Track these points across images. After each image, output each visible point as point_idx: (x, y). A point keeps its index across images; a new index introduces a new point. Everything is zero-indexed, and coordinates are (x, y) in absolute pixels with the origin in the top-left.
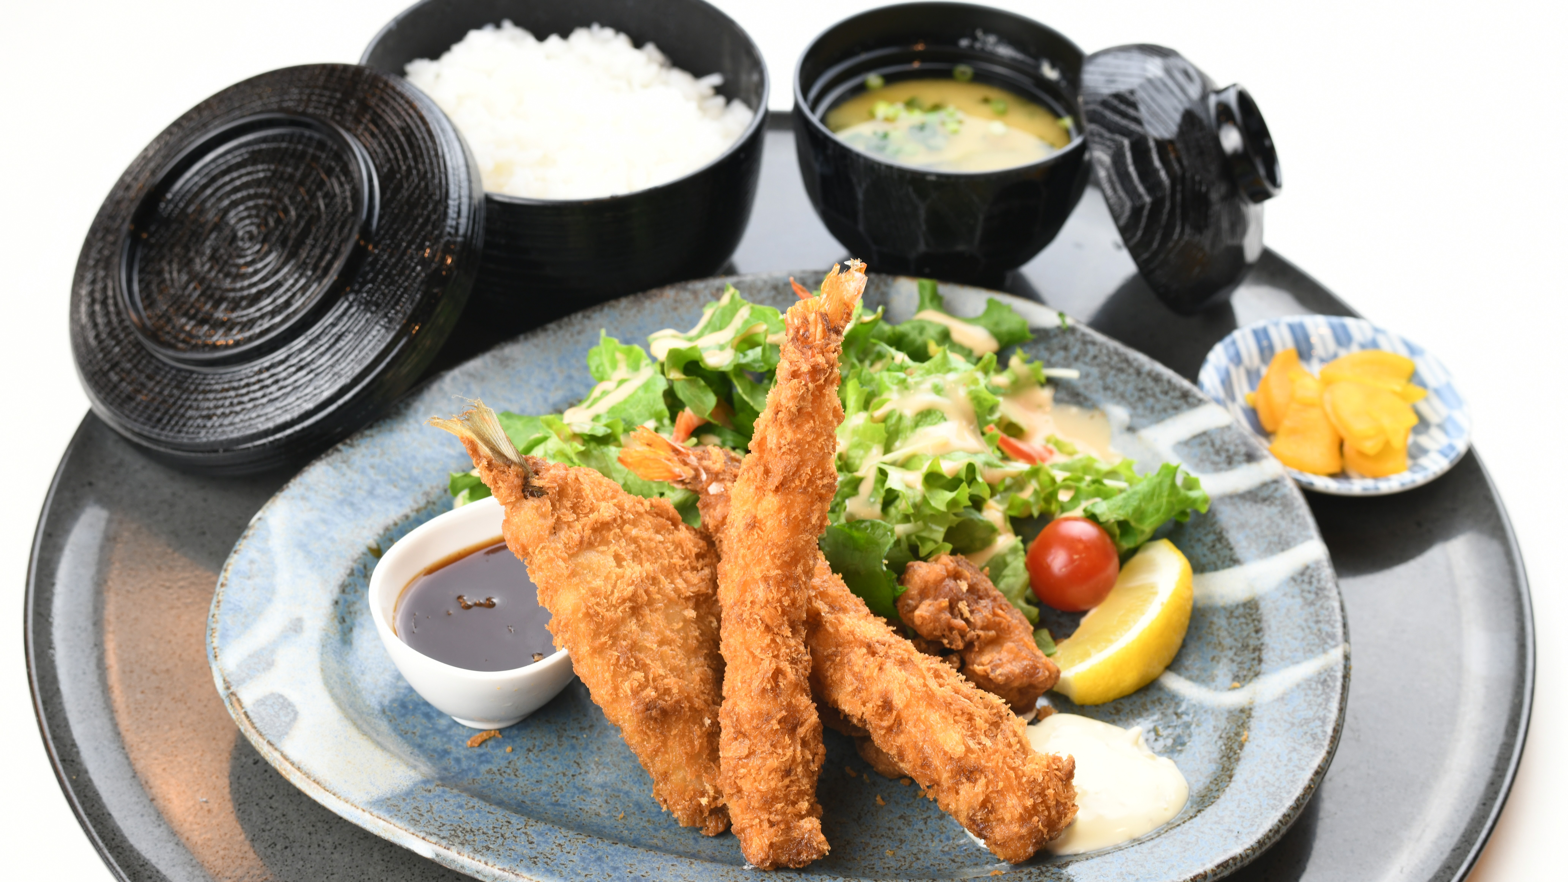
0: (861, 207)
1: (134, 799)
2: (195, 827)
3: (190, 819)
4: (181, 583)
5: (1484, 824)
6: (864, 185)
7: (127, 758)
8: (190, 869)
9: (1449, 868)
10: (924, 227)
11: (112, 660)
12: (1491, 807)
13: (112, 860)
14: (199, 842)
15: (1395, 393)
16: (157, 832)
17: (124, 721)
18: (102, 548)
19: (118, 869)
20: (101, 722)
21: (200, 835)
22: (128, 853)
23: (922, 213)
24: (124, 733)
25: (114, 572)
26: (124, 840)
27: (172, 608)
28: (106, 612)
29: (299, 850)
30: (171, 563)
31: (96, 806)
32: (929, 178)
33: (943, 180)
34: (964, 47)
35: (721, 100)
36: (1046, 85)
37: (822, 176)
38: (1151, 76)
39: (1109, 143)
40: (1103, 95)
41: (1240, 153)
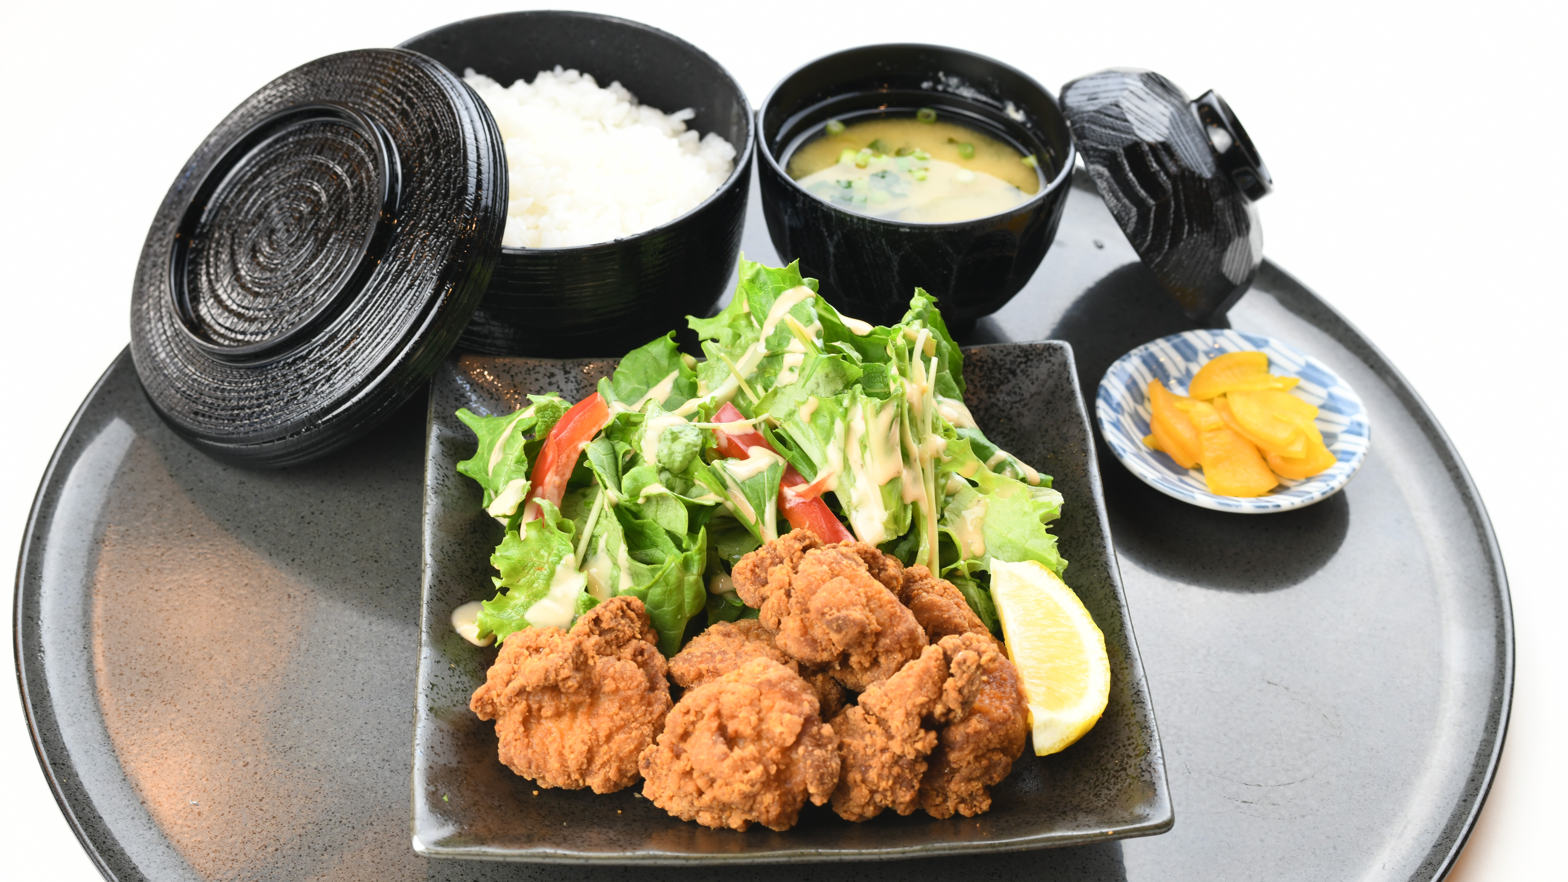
1: (125, 802)
2: (185, 829)
3: (181, 821)
4: (170, 586)
5: (1465, 820)
6: (835, 238)
7: (118, 761)
8: (181, 872)
9: (1430, 865)
10: (897, 279)
11: (100, 662)
12: (1473, 803)
13: (103, 863)
14: (190, 845)
16: (148, 835)
17: (114, 724)
19: (110, 872)
20: (91, 725)
21: (190, 838)
22: (119, 856)
24: (113, 736)
25: (102, 574)
26: (115, 843)
28: (95, 615)
30: (159, 566)
31: (87, 809)
32: (902, 230)
33: (917, 231)
34: (927, 90)
35: (694, 134)
36: (1010, 124)
37: (792, 229)
38: (1132, 88)
39: (1105, 154)
40: (1089, 112)
41: (1233, 150)
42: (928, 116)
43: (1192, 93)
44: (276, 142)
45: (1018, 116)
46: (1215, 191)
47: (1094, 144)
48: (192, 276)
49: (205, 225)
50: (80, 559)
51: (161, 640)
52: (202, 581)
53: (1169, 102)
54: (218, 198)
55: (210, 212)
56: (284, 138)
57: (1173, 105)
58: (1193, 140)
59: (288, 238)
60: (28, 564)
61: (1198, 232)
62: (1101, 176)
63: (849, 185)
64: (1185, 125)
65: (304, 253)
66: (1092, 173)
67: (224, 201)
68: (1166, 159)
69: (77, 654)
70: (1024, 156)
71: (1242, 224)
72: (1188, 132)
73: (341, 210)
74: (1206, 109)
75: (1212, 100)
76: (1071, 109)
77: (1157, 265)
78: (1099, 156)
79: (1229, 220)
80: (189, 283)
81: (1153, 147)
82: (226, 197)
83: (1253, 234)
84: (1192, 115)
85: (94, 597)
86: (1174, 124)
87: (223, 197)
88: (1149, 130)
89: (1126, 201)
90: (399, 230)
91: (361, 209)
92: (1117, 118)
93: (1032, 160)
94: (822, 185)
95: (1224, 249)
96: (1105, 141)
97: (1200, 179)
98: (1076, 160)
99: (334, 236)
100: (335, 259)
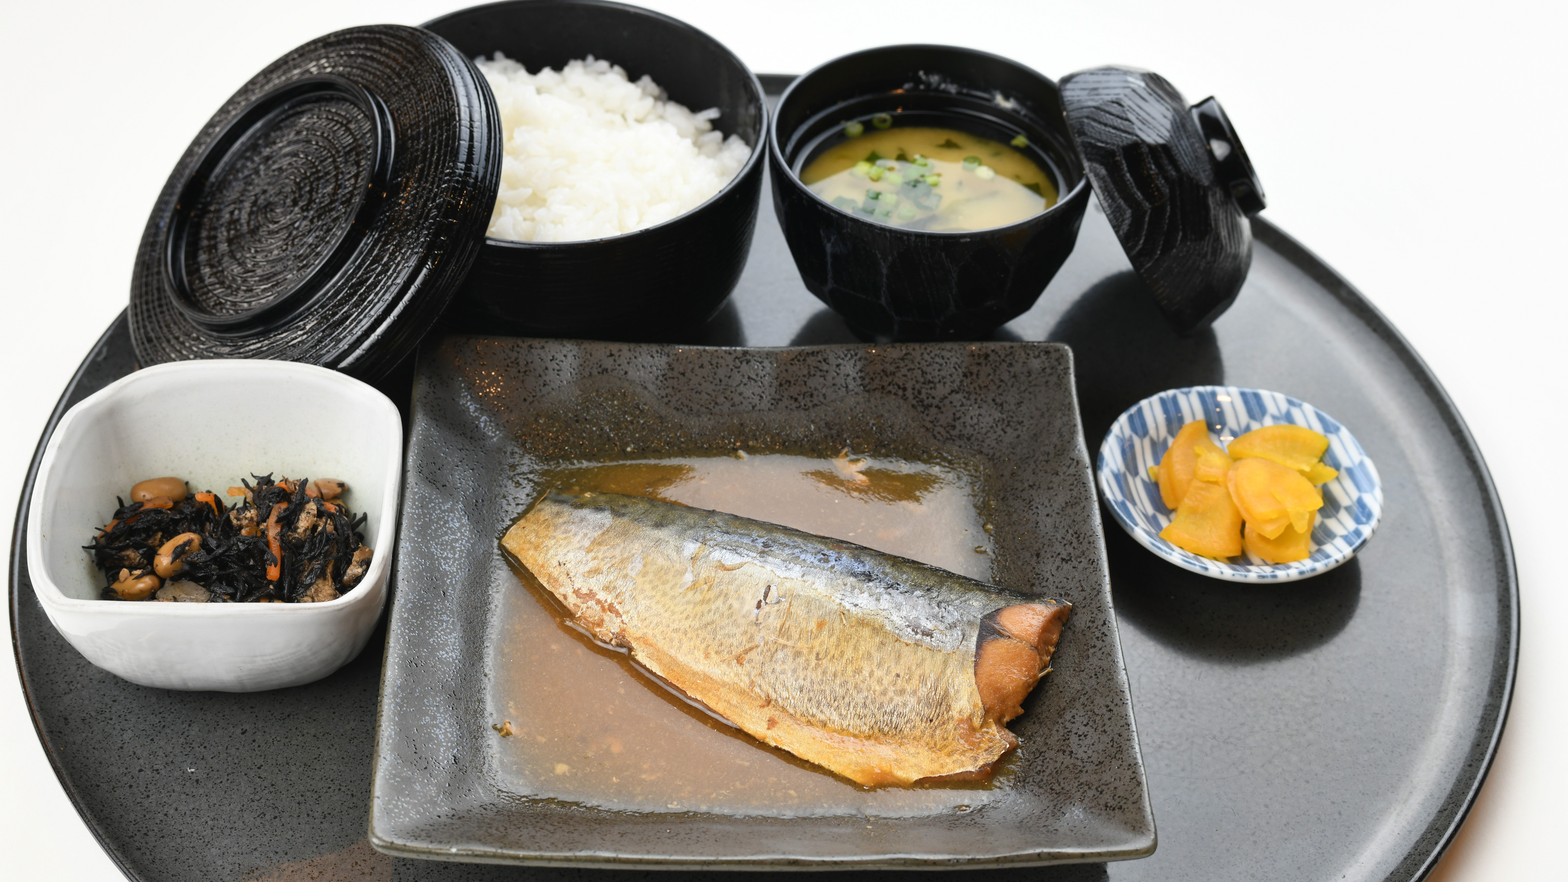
15: (1302, 473)
29: (288, 820)
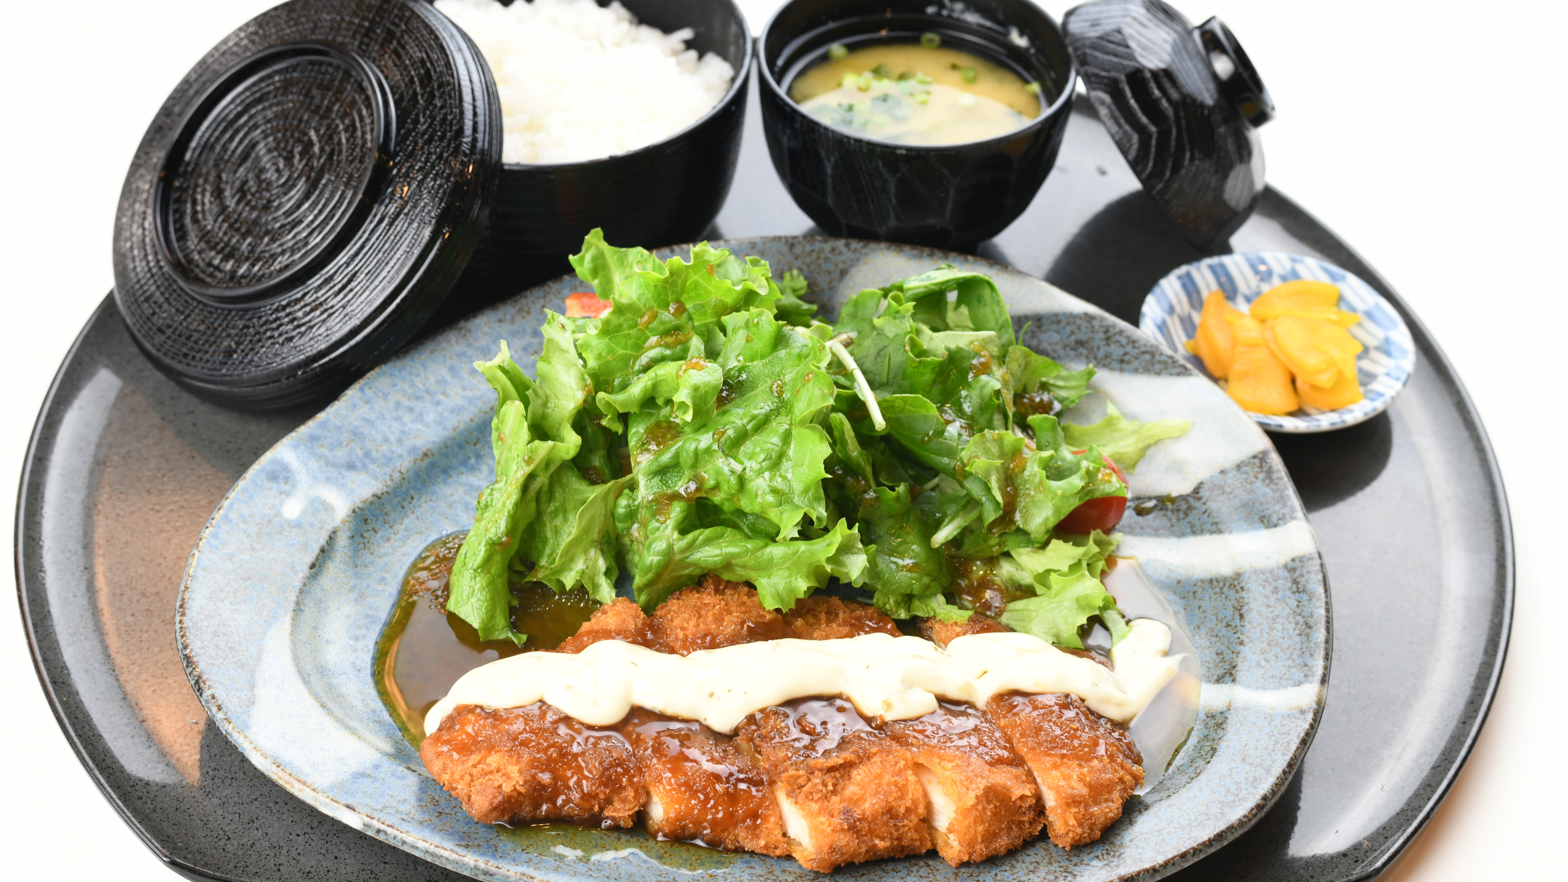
0: (829, 180)
1: (125, 721)
2: (185, 748)
3: (180, 740)
4: (171, 507)
5: (1464, 742)
6: (833, 159)
7: (118, 680)
10: (894, 201)
11: (101, 582)
12: (1472, 726)
13: (103, 781)
14: (189, 763)
16: (148, 753)
17: (114, 643)
18: (92, 472)
19: (109, 789)
20: (91, 644)
21: (190, 756)
22: (118, 774)
23: (892, 187)
24: (114, 655)
25: (104, 495)
26: (115, 760)
27: (162, 531)
28: (96, 536)
30: (160, 487)
31: (87, 727)
32: (899, 152)
33: (913, 153)
34: (932, 15)
35: (693, 54)
36: (1014, 52)
37: (790, 150)
38: (1135, 14)
39: (1106, 81)
40: (1090, 38)
41: (1235, 77)
42: (931, 41)
43: (1195, 19)
44: (262, 80)
45: (1019, 40)
46: (1217, 118)
47: (1096, 71)
48: (178, 215)
49: (188, 164)
50: (82, 479)
51: (161, 561)
52: (204, 502)
53: (1171, 28)
54: (202, 136)
55: (194, 150)
56: (270, 76)
57: (1176, 31)
58: (1195, 66)
59: (278, 178)
60: (30, 484)
61: (1199, 159)
62: (1103, 103)
63: (850, 108)
64: (1188, 52)
65: (296, 193)
66: (1093, 100)
67: (208, 139)
68: (1168, 85)
69: (78, 574)
70: (1026, 82)
71: (1244, 151)
72: (1191, 59)
73: (333, 151)
74: (1208, 36)
75: (1216, 27)
76: (1073, 35)
77: (1159, 192)
78: (1101, 83)
79: (1231, 147)
80: (175, 222)
81: (1155, 74)
82: (211, 135)
83: (1255, 162)
84: (1194, 41)
85: (95, 518)
86: (1176, 50)
87: (207, 135)
88: (1151, 57)
89: (1127, 128)
90: (395, 172)
91: (353, 150)
92: (1119, 44)
93: (1035, 87)
94: (823, 108)
95: (1225, 176)
96: (1107, 67)
97: (1202, 106)
98: (1078, 85)
99: (327, 176)
100: (328, 201)
